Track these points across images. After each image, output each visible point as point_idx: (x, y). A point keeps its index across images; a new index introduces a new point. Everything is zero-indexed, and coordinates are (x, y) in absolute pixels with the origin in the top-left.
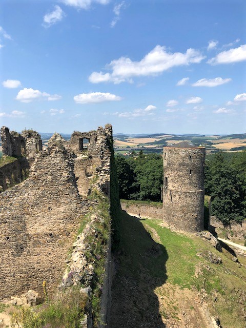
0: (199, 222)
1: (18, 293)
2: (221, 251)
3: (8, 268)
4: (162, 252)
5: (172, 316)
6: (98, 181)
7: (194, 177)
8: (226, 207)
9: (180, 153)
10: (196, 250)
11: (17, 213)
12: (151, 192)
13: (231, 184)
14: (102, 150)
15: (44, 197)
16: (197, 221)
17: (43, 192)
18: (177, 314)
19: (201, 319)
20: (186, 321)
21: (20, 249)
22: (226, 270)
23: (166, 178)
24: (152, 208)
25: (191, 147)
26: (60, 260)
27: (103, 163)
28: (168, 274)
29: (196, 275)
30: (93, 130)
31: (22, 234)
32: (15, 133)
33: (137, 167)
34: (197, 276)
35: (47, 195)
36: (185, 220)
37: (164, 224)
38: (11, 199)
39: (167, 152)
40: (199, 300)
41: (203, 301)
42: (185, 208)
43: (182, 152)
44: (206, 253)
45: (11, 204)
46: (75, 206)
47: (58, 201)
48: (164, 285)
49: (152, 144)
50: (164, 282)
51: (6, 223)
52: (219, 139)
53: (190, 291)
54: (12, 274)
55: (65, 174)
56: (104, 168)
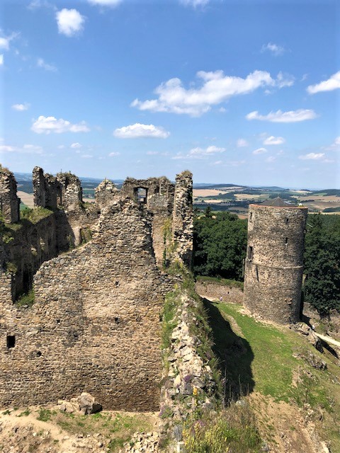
0: (294, 310)
1: (67, 396)
2: (322, 352)
3: (57, 361)
4: (246, 349)
5: (267, 439)
6: (179, 250)
7: (291, 249)
8: (326, 290)
9: (273, 214)
10: (292, 349)
11: (73, 287)
12: (221, 265)
13: (333, 259)
14: (183, 207)
15: (110, 267)
16: (292, 308)
17: (109, 260)
18: (274, 436)
19: (306, 444)
20: (285, 446)
21: (73, 336)
22: (333, 379)
23: (251, 248)
24: (223, 288)
25: (289, 206)
26: (127, 355)
27: (185, 224)
28: (256, 379)
29: (294, 383)
30: (153, 177)
31: (77, 317)
32: (51, 177)
33: (203, 229)
34: (296, 385)
35: (115, 266)
36: (275, 306)
37: (244, 310)
38: (66, 268)
39: (254, 212)
40: (302, 418)
41: (308, 420)
42: (275, 290)
43: (276, 212)
44: (306, 353)
45: (65, 276)
46: (151, 281)
47: (129, 274)
48: (253, 395)
49: (215, 198)
50: (251, 391)
51: (57, 300)
52: (309, 195)
53: (287, 405)
54: (62, 369)
55: (141, 238)
56: (186, 231)
